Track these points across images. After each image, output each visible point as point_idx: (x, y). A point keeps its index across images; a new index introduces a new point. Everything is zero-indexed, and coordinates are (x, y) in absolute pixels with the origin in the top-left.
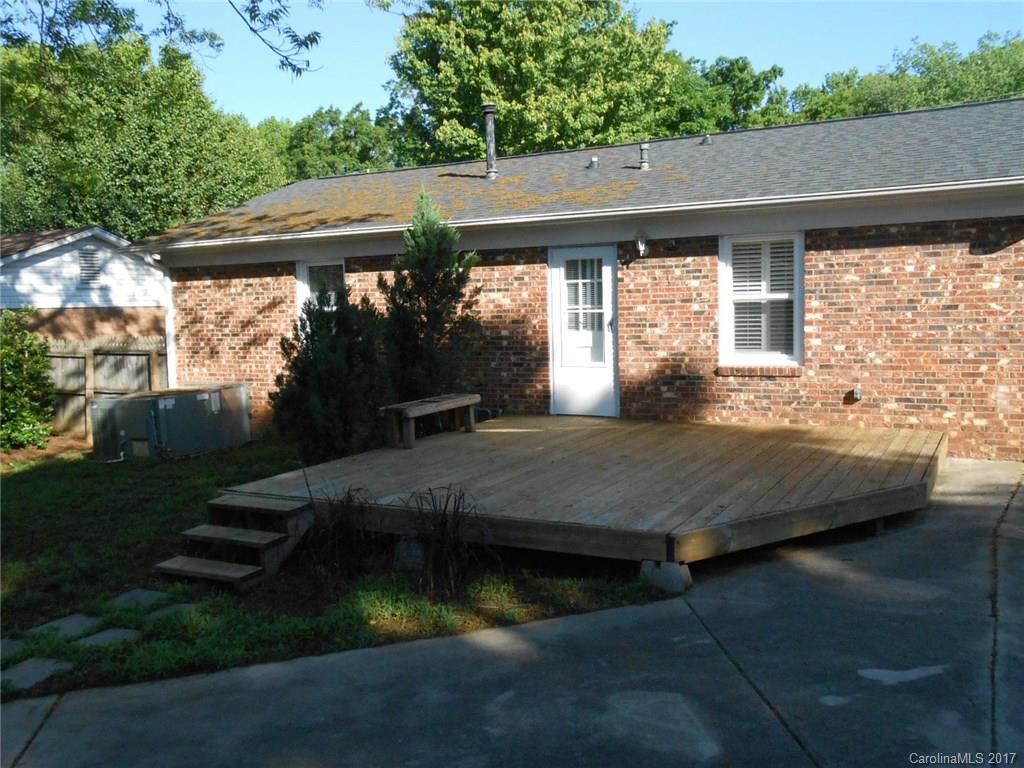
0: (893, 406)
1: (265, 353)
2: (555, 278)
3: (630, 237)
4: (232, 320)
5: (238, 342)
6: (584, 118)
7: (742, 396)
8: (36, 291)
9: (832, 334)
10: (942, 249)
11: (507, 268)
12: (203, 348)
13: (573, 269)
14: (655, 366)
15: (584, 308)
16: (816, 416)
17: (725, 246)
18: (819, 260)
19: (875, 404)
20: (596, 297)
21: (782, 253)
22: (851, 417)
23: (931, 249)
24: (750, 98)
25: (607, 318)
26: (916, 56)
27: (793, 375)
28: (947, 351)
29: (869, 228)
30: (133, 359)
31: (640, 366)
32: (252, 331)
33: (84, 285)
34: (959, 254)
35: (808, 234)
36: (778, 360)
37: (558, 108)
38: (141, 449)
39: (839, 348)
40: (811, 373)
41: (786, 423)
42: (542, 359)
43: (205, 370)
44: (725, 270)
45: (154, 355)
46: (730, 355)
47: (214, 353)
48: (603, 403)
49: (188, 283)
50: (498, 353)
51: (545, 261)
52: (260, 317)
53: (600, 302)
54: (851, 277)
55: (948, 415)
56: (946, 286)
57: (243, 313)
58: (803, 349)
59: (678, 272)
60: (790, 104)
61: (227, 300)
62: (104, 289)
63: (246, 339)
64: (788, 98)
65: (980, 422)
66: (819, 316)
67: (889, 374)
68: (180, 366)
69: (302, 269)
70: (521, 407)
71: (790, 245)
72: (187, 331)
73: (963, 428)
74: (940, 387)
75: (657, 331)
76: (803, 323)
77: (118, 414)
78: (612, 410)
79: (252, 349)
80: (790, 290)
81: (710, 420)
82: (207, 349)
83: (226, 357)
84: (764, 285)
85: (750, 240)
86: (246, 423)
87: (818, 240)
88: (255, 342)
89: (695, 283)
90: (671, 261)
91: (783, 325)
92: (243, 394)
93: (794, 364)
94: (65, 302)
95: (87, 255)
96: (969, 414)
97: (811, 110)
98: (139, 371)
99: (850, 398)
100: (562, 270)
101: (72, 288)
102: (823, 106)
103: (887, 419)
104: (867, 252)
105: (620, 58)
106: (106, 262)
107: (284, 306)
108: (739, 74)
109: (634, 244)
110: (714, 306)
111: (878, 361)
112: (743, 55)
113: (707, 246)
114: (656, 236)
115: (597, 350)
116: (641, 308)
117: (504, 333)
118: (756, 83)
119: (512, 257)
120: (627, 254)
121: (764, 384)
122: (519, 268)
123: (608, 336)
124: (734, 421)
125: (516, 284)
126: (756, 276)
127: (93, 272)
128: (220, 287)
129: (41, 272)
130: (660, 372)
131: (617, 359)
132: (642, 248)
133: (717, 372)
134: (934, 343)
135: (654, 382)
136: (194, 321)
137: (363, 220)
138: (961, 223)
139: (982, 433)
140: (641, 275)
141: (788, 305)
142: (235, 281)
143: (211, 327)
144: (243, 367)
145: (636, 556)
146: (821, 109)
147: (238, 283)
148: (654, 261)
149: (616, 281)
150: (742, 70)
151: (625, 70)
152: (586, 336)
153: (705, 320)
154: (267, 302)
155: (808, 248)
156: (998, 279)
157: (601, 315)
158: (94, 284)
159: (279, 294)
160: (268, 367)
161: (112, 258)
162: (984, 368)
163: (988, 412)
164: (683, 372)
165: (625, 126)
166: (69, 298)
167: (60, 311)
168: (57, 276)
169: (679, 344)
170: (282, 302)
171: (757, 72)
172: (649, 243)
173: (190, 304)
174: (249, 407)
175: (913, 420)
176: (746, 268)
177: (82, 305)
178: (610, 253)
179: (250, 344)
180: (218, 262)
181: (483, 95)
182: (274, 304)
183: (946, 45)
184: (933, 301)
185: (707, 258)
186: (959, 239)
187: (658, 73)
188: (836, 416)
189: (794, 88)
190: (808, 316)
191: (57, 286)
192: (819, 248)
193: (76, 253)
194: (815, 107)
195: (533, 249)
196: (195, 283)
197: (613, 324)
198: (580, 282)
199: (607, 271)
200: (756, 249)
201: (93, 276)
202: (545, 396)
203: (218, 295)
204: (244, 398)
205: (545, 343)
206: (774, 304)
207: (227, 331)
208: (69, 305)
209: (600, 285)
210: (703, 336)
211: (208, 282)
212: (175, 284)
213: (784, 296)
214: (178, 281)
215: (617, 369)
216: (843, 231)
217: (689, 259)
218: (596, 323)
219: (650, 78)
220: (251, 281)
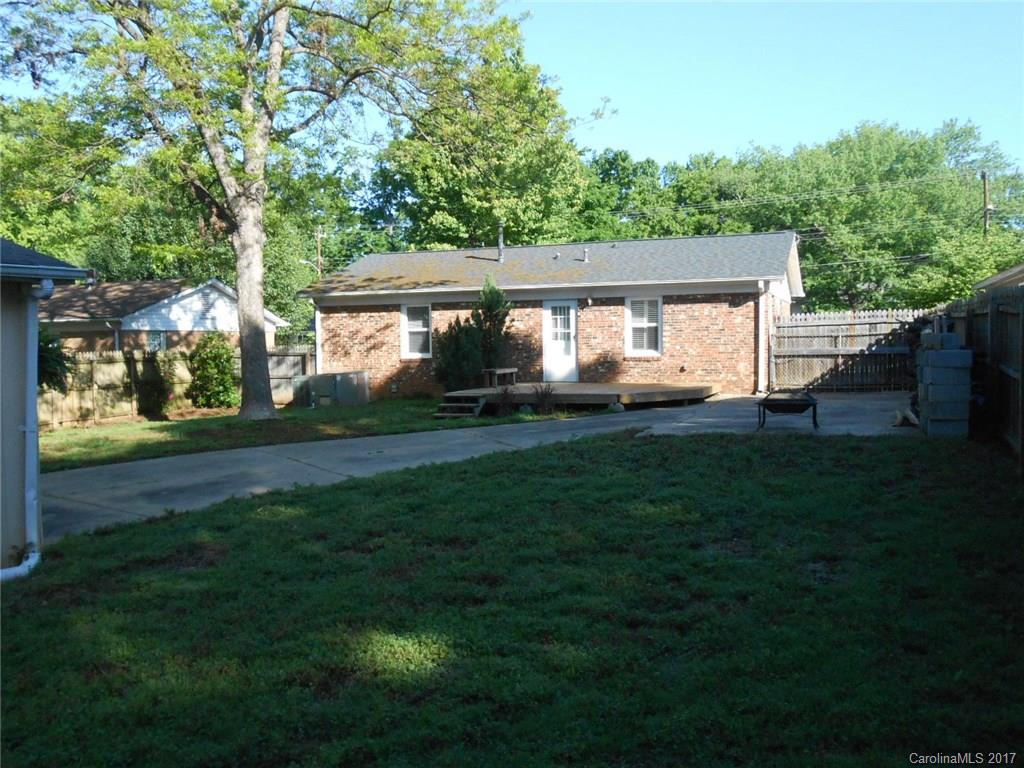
0: (700, 372)
1: (380, 354)
2: (546, 315)
3: (584, 297)
4: (360, 335)
5: (363, 348)
6: (529, 214)
7: (636, 370)
8: (179, 319)
9: (674, 341)
10: (718, 305)
11: (522, 310)
12: (339, 350)
13: (555, 311)
14: (596, 357)
15: (560, 330)
16: (668, 379)
17: (628, 302)
18: (669, 308)
19: (692, 372)
20: (567, 324)
21: (653, 304)
22: (683, 378)
23: (714, 305)
24: (630, 181)
25: (573, 334)
26: (752, 154)
27: (658, 360)
28: (721, 348)
29: (688, 296)
30: (292, 358)
31: (588, 356)
32: (372, 341)
33: (203, 316)
34: (724, 307)
35: (664, 297)
36: (652, 353)
37: (514, 207)
38: (325, 401)
39: (678, 347)
40: (666, 359)
41: (655, 382)
42: (540, 354)
43: (340, 364)
44: (627, 312)
45: (308, 356)
46: (630, 352)
47: (347, 354)
48: (570, 375)
49: (331, 315)
50: (517, 352)
51: (541, 307)
52: (378, 334)
53: (569, 327)
54: (682, 316)
55: (722, 376)
56: (720, 321)
57: (367, 332)
58: (662, 348)
59: (606, 313)
60: (662, 177)
61: (358, 324)
62: (213, 319)
63: (369, 346)
64: (660, 172)
65: (734, 379)
66: (669, 333)
67: (698, 358)
68: (325, 362)
69: (404, 309)
70: (528, 379)
71: (657, 302)
72: (329, 342)
73: (728, 381)
74: (719, 364)
75: (597, 340)
76: (662, 336)
77: (311, 383)
78: (575, 378)
79: (373, 351)
80: (657, 322)
81: (621, 381)
82: (343, 352)
83: (355, 356)
84: (645, 319)
85: (640, 299)
86: (367, 391)
87: (669, 300)
88: (374, 347)
89: (614, 318)
90: (603, 308)
91: (654, 338)
92: (366, 375)
93: (659, 355)
94: (194, 327)
95: (205, 296)
96: (730, 375)
97: (677, 186)
98: (295, 365)
99: (682, 370)
100: (550, 311)
101: (197, 318)
102: (687, 183)
103: (698, 378)
104: (689, 305)
105: (551, 174)
106: (215, 300)
107: (393, 328)
108: (622, 163)
109: (586, 300)
110: (623, 329)
111: (694, 353)
112: (625, 149)
113: (620, 302)
114: (596, 296)
115: (567, 350)
116: (589, 330)
117: (520, 342)
118: (635, 170)
119: (524, 304)
120: (582, 304)
121: (646, 364)
122: (528, 310)
123: (573, 341)
124: (632, 382)
125: (527, 318)
126: (642, 316)
127: (208, 306)
128: (353, 317)
129: (182, 307)
130: (598, 360)
131: (577, 355)
132: (590, 302)
133: (624, 359)
134: (715, 345)
135: (595, 364)
136: (334, 336)
137: (442, 283)
138: (725, 295)
139: (734, 383)
140: (590, 314)
141: (656, 329)
142: (362, 314)
143: (346, 339)
144: (366, 361)
145: (607, 402)
146: (685, 186)
147: (364, 316)
148: (596, 308)
149: (577, 317)
150: (624, 160)
151: (554, 182)
152: (562, 343)
153: (619, 335)
154: (383, 326)
155: (664, 303)
156: (740, 318)
157: (569, 333)
158: (209, 316)
159: (390, 321)
160: (382, 361)
161: (217, 298)
162: (735, 355)
163: (737, 374)
164: (609, 360)
165: (553, 218)
166: (196, 324)
167: (190, 333)
168: (190, 310)
169: (607, 347)
170: (392, 325)
171: (635, 162)
172: (593, 300)
173: (332, 327)
174: (370, 383)
175: (708, 378)
176: (637, 312)
177: (202, 329)
178: (575, 303)
179: (371, 348)
180: (351, 304)
181: (463, 196)
182: (387, 327)
183: (774, 147)
184: (716, 327)
185: (620, 307)
186: (725, 301)
187: (576, 186)
188: (676, 378)
189: (665, 164)
190: (664, 334)
191: (190, 316)
192: (669, 304)
193: (200, 294)
194: (680, 183)
195: (536, 301)
196: (336, 315)
197: (576, 337)
198: (558, 317)
199: (572, 312)
200: (642, 302)
201: (207, 310)
202: (541, 372)
203: (351, 322)
204: (366, 378)
205: (541, 347)
206: (649, 328)
207: (356, 341)
208: (196, 329)
209: (568, 319)
210: (619, 343)
211: (345, 315)
212: (323, 315)
213: (654, 325)
214: (325, 313)
215: (577, 359)
216: (679, 296)
217: (612, 307)
218: (567, 337)
219: (571, 190)
220: (373, 314)
